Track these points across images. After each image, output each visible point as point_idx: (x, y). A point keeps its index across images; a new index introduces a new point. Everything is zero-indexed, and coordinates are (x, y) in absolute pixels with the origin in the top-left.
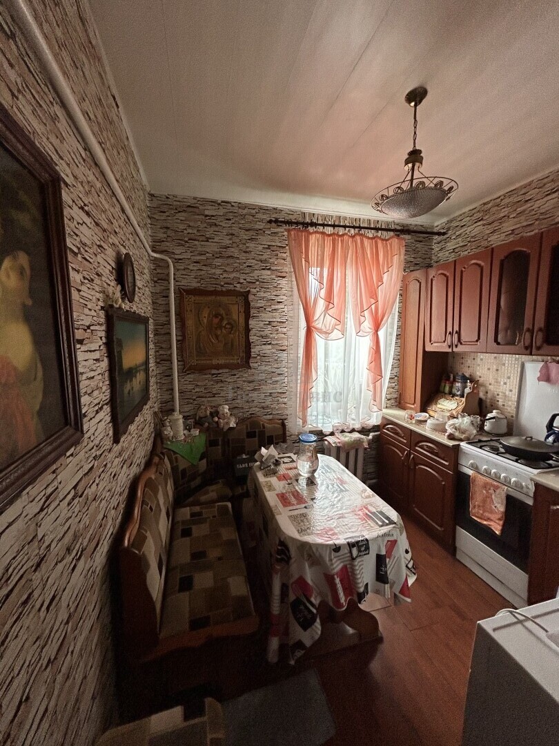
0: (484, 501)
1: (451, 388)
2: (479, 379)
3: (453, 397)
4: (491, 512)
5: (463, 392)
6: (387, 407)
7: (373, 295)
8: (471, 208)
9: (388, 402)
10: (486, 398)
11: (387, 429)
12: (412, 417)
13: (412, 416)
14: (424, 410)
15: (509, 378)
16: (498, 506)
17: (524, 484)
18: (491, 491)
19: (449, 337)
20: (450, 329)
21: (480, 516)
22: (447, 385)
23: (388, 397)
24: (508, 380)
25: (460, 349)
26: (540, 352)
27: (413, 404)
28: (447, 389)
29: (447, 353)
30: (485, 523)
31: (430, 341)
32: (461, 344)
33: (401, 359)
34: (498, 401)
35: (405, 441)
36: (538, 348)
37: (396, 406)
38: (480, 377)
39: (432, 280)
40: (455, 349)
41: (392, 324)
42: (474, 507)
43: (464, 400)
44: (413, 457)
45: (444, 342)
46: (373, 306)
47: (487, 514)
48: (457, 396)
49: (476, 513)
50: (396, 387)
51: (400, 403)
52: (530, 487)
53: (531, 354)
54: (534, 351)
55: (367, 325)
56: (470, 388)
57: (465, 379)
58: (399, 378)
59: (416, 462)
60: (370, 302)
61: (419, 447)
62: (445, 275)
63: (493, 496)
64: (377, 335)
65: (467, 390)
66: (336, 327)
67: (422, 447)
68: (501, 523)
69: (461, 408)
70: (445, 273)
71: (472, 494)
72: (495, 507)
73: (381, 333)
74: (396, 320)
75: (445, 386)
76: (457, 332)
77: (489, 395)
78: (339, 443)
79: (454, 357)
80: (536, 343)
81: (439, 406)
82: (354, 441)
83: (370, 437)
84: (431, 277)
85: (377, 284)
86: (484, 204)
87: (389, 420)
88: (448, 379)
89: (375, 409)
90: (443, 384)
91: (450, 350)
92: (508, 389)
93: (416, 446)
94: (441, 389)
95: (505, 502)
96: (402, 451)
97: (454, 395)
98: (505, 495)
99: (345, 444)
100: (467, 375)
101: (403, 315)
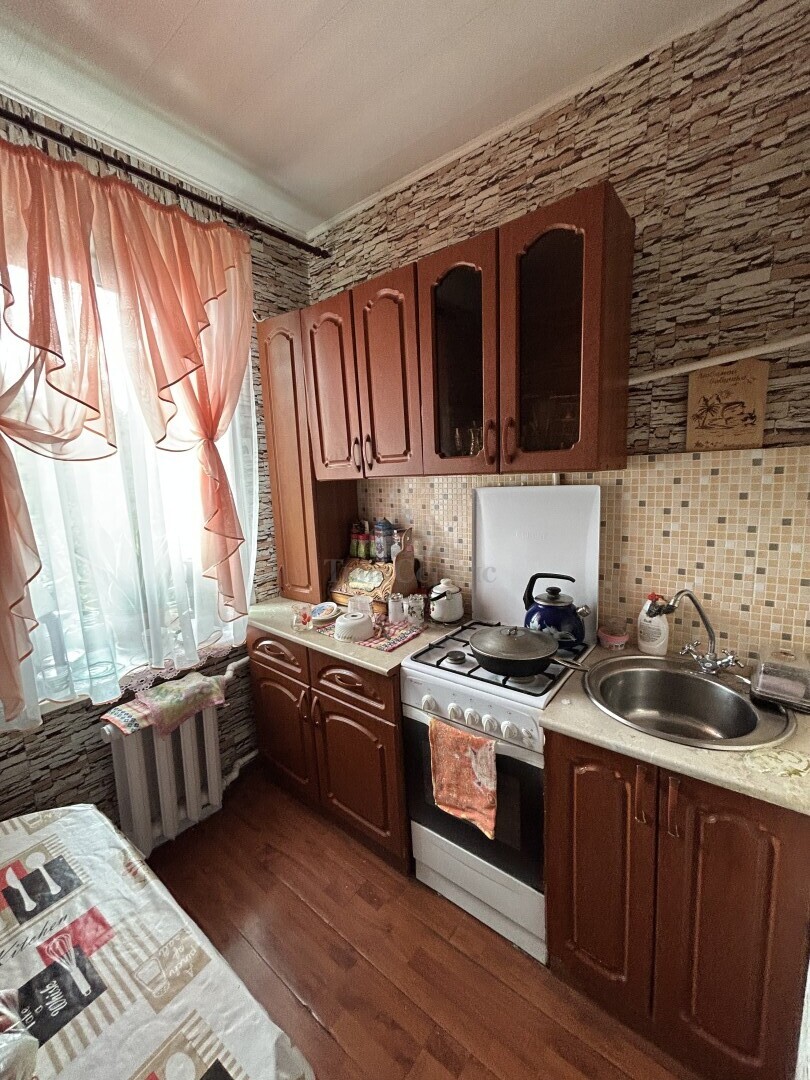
0: (458, 774)
1: (368, 547)
2: (411, 526)
3: (373, 563)
4: (473, 793)
5: (389, 552)
6: (258, 601)
7: (188, 350)
8: (365, 206)
9: (261, 589)
10: (424, 558)
11: (262, 649)
12: (306, 619)
13: (305, 616)
14: (327, 596)
15: (456, 519)
16: (484, 780)
17: (523, 730)
18: (469, 754)
19: (355, 449)
20: (355, 434)
21: (453, 803)
22: (361, 541)
23: (260, 579)
24: (455, 523)
25: (378, 471)
26: (516, 465)
27: (307, 587)
28: (362, 549)
29: (354, 482)
30: (463, 816)
31: (323, 461)
32: (378, 461)
33: (273, 501)
34: (443, 561)
35: (299, 671)
36: (511, 459)
37: (278, 594)
38: (412, 522)
39: (312, 333)
40: (368, 473)
41: (246, 428)
42: (441, 787)
43: (392, 566)
44: (318, 701)
45: (348, 459)
46: (193, 377)
47: (465, 800)
48: (380, 560)
49: (444, 798)
50: (273, 557)
51: (281, 587)
52: (534, 734)
53: (498, 472)
54: (503, 464)
55: (185, 425)
56: (400, 544)
57: (389, 528)
58: (275, 539)
59: (326, 709)
60: (185, 368)
61: (325, 679)
62: (336, 322)
63: (473, 764)
64: (214, 447)
65: (395, 549)
66: (86, 424)
67: (331, 679)
68: (493, 813)
69: (389, 584)
70: (335, 317)
71: (434, 763)
72: (479, 783)
73: (223, 444)
74: (254, 420)
75: (358, 543)
76: (368, 439)
77: (429, 553)
78: (146, 717)
79: (366, 491)
80: (506, 449)
81: (353, 584)
82: (187, 698)
83: (229, 674)
84: (310, 327)
85: (195, 326)
86: (387, 199)
87: (260, 630)
88: (362, 531)
89: (231, 612)
90: (354, 542)
91: (360, 476)
92: (456, 539)
93: (320, 677)
94: (353, 552)
95: (494, 772)
96: (296, 690)
97: (374, 560)
98: (494, 758)
99: (161, 715)
100: (391, 520)
101: (266, 408)
